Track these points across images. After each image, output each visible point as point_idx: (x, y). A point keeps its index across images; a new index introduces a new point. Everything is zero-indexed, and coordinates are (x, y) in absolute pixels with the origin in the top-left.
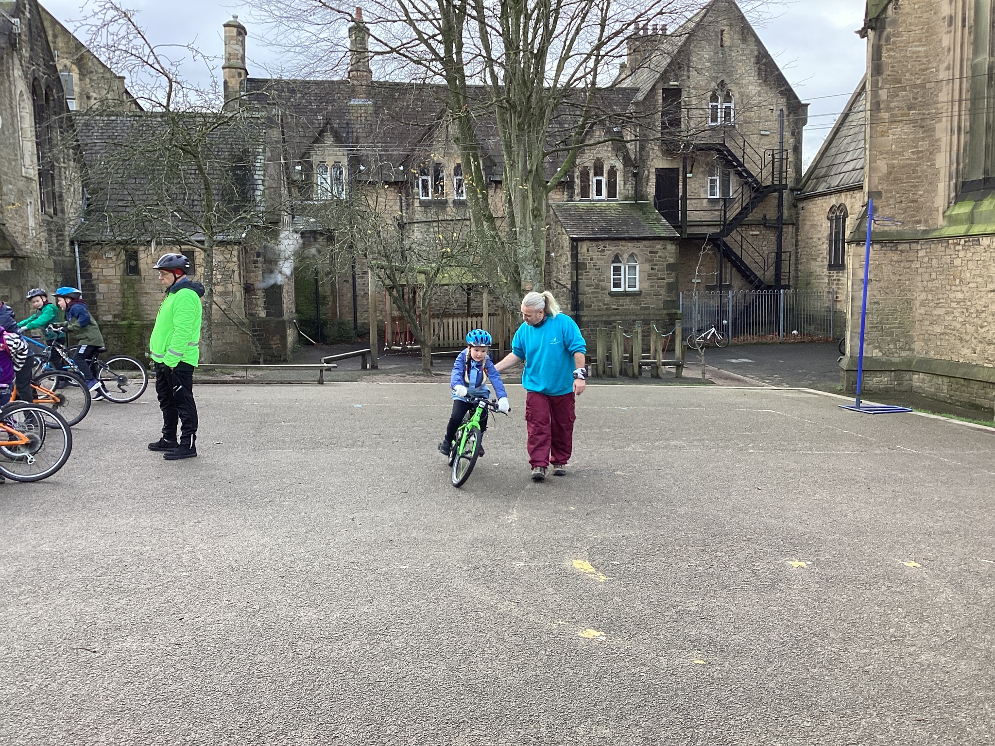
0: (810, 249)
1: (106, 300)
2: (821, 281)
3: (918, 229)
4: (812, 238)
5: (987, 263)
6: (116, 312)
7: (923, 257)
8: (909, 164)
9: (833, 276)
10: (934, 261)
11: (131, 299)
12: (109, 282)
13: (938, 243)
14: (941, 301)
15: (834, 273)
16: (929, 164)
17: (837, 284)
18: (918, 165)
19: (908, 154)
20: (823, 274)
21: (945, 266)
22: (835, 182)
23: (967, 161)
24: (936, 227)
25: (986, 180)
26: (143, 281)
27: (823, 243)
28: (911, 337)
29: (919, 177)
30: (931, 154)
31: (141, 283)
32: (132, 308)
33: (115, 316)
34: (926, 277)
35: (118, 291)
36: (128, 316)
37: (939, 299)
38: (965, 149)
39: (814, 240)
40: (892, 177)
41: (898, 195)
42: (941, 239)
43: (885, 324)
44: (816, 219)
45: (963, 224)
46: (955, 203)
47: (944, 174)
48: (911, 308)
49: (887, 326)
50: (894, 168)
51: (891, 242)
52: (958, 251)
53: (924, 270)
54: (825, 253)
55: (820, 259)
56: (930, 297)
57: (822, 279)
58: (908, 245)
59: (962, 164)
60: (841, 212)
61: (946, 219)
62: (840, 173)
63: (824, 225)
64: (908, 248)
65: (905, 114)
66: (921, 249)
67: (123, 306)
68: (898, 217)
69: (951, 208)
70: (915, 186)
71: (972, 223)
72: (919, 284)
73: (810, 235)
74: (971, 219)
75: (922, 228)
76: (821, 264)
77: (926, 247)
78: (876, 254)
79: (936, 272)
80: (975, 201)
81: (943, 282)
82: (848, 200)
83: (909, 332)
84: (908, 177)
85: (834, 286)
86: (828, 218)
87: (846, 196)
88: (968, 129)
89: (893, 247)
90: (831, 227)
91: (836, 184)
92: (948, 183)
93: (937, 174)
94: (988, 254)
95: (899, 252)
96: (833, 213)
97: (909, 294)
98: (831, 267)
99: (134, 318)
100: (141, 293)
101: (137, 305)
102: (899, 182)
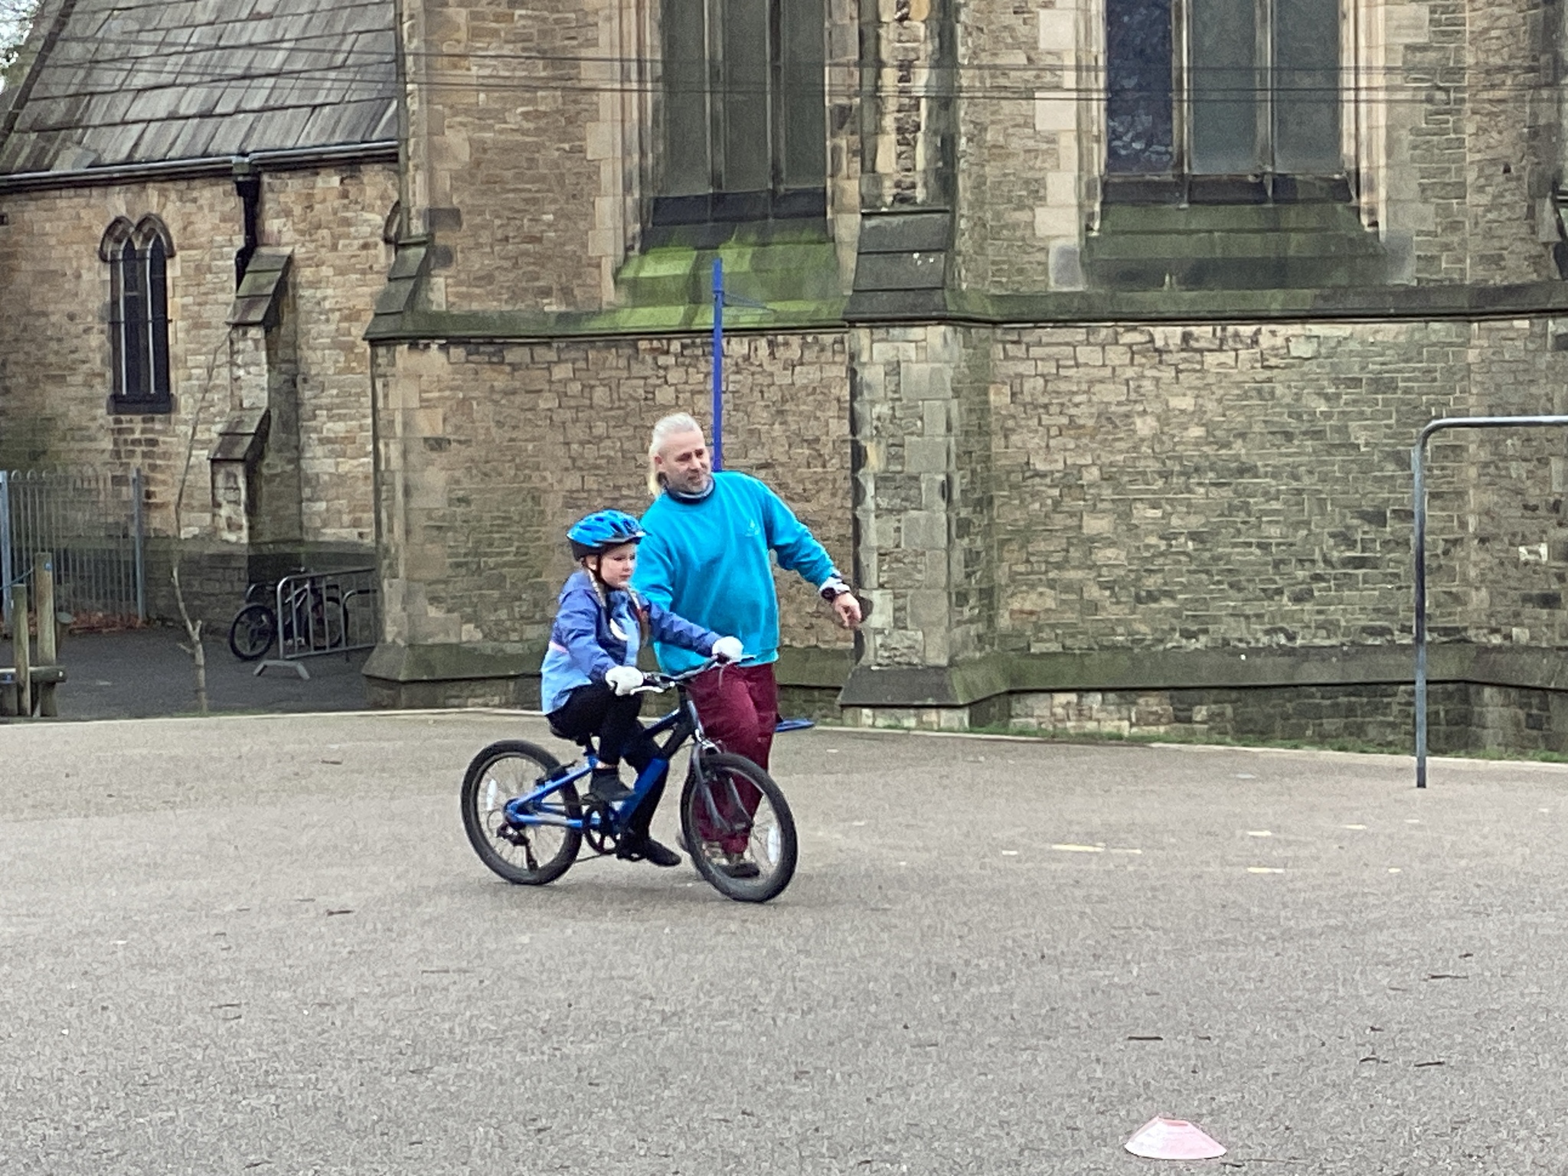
0: (40, 347)
2: (86, 445)
3: (547, 309)
4: (45, 314)
5: (744, 400)
7: (565, 382)
8: (518, 144)
9: (132, 431)
10: (600, 394)
13: (608, 348)
14: (625, 492)
15: (136, 424)
16: (567, 146)
17: (145, 455)
18: (539, 147)
19: (514, 118)
20: (94, 425)
21: (632, 404)
22: (117, 147)
23: (661, 148)
24: (595, 308)
25: (718, 199)
27: (87, 331)
28: (544, 587)
29: (543, 179)
30: (570, 121)
34: (578, 432)
37: (617, 488)
38: (655, 121)
39: (54, 319)
40: (481, 175)
41: (498, 222)
42: (614, 339)
43: (486, 554)
44: (54, 254)
45: (669, 303)
46: (644, 251)
47: (610, 174)
48: (542, 512)
49: (491, 561)
50: (485, 151)
51: (490, 341)
52: (666, 368)
53: (569, 415)
54: (97, 362)
55: (79, 379)
56: (591, 483)
57: (91, 439)
58: (526, 350)
59: (650, 155)
60: (147, 239)
61: (624, 289)
62: (124, 123)
63: (86, 276)
64: (528, 359)
65: (505, 15)
66: (559, 361)
68: (500, 277)
69: (634, 263)
70: (535, 201)
71: (696, 300)
72: (561, 451)
73: (35, 304)
74: (692, 291)
75: (554, 308)
76: (84, 392)
77: (573, 354)
78: (456, 372)
79: (605, 419)
80: (697, 248)
81: (627, 445)
82: (170, 206)
83: (539, 575)
84: (519, 177)
85: (137, 461)
86: (103, 258)
87: (163, 193)
88: (659, 69)
89: (494, 354)
90: (114, 281)
91: (122, 155)
92: (620, 198)
93: (592, 173)
94: (745, 378)
95: (508, 369)
96: (119, 241)
97: (536, 476)
98: (118, 404)
102: (497, 188)
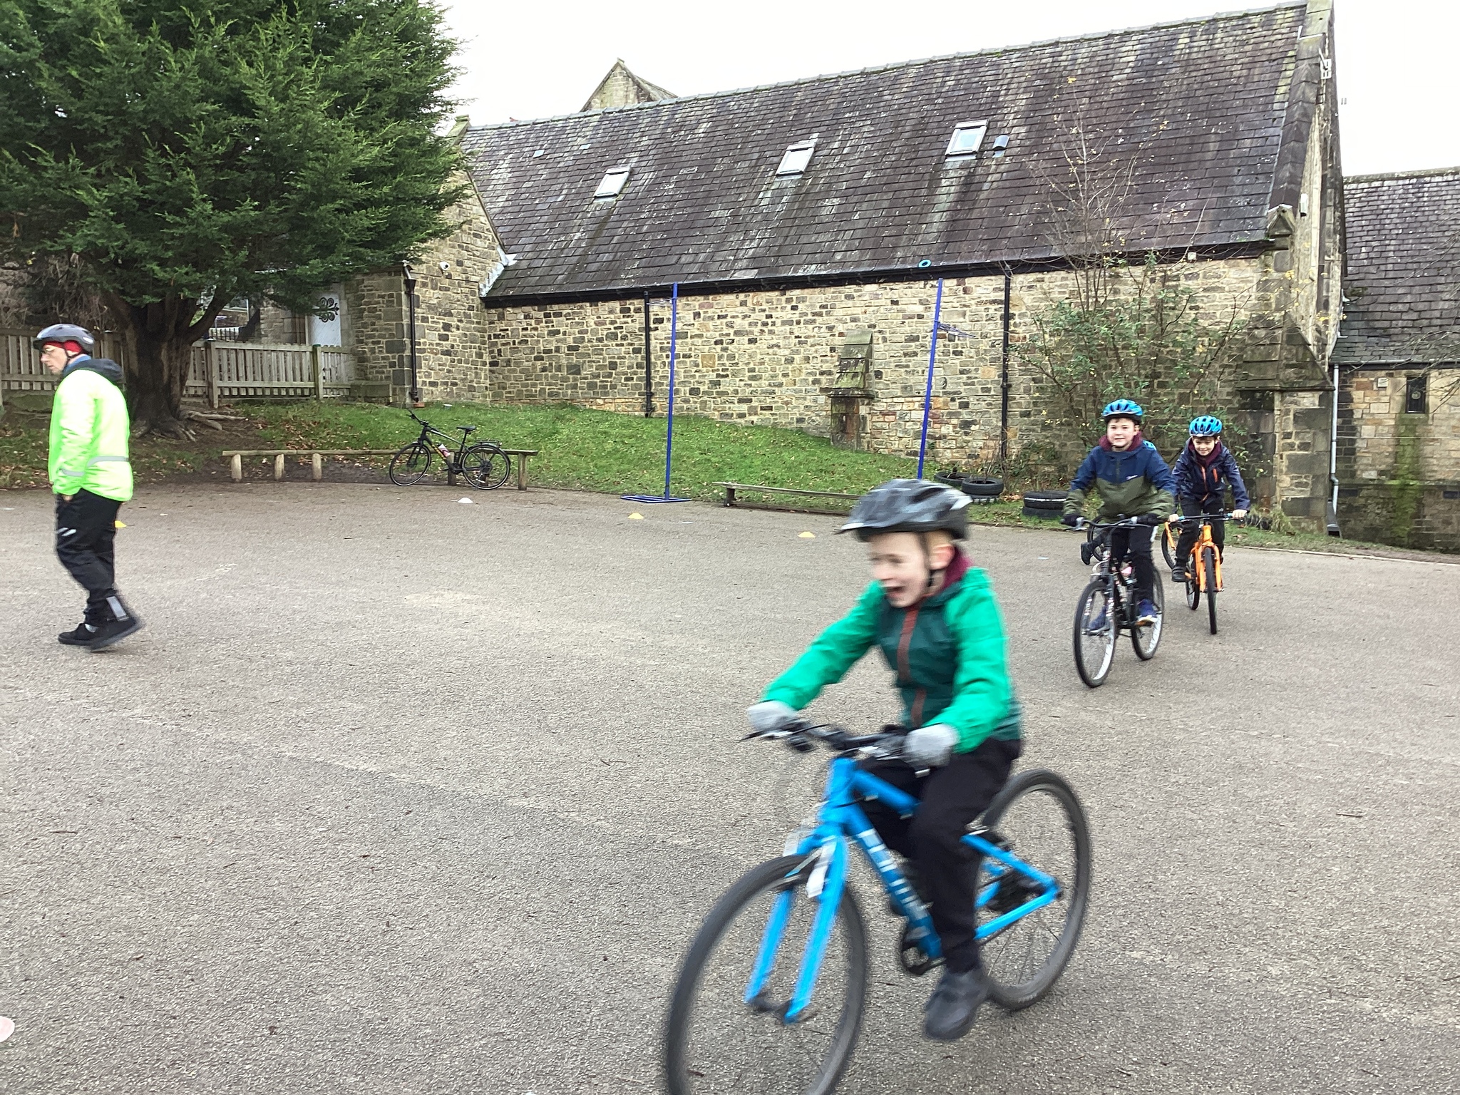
1: (1371, 450)
6: (1383, 467)
11: (1409, 449)
12: (1378, 423)
26: (1430, 422)
31: (1428, 425)
32: (1409, 461)
33: (1381, 473)
35: (1390, 436)
36: (1400, 472)
67: (1396, 458)
99: (1410, 476)
100: (1426, 440)
101: (1417, 458)
